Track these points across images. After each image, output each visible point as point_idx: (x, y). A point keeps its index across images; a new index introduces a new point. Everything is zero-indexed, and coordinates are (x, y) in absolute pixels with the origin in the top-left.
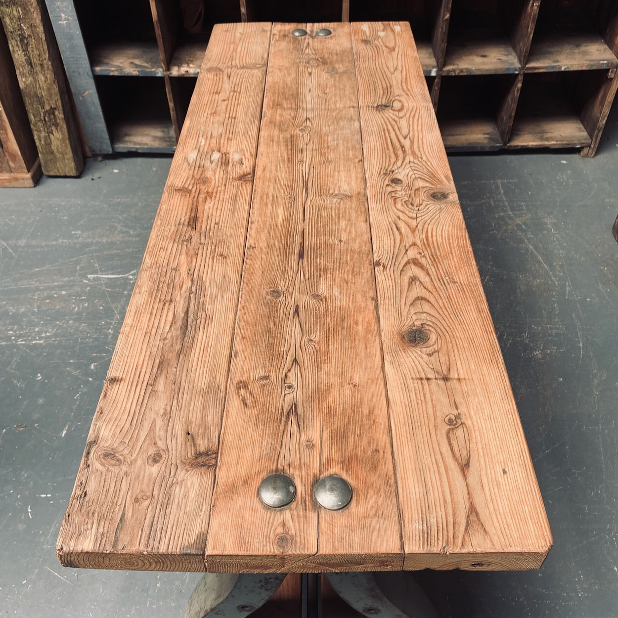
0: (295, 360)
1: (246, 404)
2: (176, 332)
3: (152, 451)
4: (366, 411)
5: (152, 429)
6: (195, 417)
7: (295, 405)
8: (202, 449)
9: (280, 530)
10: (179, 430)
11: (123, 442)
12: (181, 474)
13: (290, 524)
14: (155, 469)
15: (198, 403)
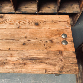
0: (41, 41)
1: (50, 48)
2: (34, 61)
3: (60, 61)
4: (51, 31)
5: (56, 62)
6: (53, 55)
7: (50, 41)
8: (59, 53)
9: (70, 42)
10: (56, 57)
11: (59, 66)
12: (64, 56)
13: (69, 41)
14: (63, 60)
15: (50, 55)
